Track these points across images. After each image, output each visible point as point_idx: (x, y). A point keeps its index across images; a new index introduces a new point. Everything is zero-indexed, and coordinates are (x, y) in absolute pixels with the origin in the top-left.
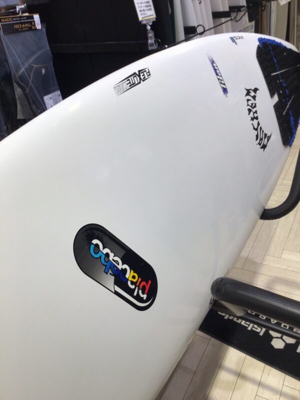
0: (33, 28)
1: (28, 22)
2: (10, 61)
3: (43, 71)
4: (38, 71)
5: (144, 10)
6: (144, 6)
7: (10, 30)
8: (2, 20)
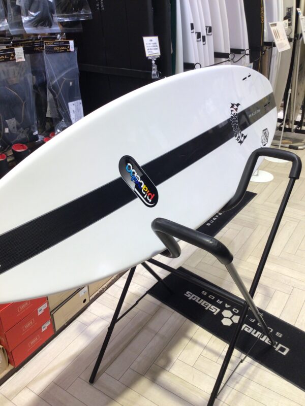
0: (68, 50)
1: (64, 46)
2: (48, 73)
3: (71, 84)
4: (67, 84)
6: (151, 46)
7: (51, 51)
8: (46, 44)
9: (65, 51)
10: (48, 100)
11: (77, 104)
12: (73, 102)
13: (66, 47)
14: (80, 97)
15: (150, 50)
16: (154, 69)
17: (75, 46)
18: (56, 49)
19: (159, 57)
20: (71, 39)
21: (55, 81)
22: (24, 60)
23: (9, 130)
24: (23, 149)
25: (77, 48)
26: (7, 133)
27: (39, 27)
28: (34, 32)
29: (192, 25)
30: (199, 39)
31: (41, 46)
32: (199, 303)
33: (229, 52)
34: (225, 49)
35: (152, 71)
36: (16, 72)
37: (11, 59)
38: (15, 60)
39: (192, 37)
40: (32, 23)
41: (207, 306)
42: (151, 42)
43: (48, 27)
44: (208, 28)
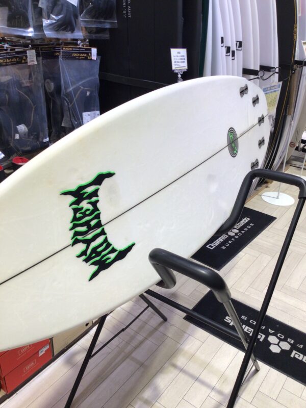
0: (89, 58)
1: (85, 53)
3: (88, 94)
5: (178, 62)
6: (179, 58)
7: (68, 56)
8: (64, 49)
11: (93, 115)
12: (89, 113)
13: (88, 54)
14: (99, 108)
18: (75, 55)
19: (186, 70)
20: (94, 47)
21: (70, 90)
22: (36, 64)
25: (100, 57)
27: (61, 32)
28: (55, 37)
29: (222, 38)
30: (228, 54)
33: (259, 69)
34: (254, 65)
39: (222, 51)
40: (54, 26)
42: (179, 55)
43: (70, 32)
44: (238, 43)
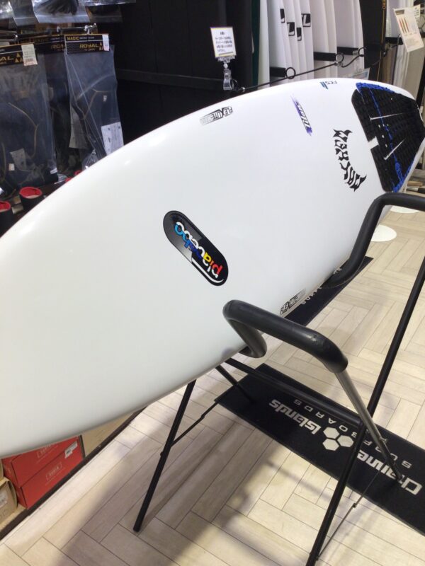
0: (100, 49)
1: (95, 43)
2: (71, 83)
3: (105, 98)
4: (100, 97)
6: (223, 41)
7: (75, 49)
8: (69, 39)
9: (97, 50)
10: (72, 122)
11: (114, 129)
12: (109, 126)
13: (98, 43)
14: (119, 118)
15: (221, 48)
16: (227, 76)
17: (111, 43)
18: (82, 46)
19: (234, 58)
20: (105, 33)
21: (81, 95)
22: (36, 63)
23: (15, 167)
24: (36, 194)
25: (114, 46)
26: (13, 172)
27: (57, 14)
28: (50, 21)
29: (282, 12)
30: (292, 33)
31: (60, 43)
32: (291, 416)
33: (336, 52)
34: (329, 47)
35: (223, 79)
36: (25, 82)
37: (17, 61)
38: (23, 62)
39: (282, 29)
40: (47, 8)
41: (302, 421)
42: (222, 36)
43: (70, 14)
44: (305, 16)
